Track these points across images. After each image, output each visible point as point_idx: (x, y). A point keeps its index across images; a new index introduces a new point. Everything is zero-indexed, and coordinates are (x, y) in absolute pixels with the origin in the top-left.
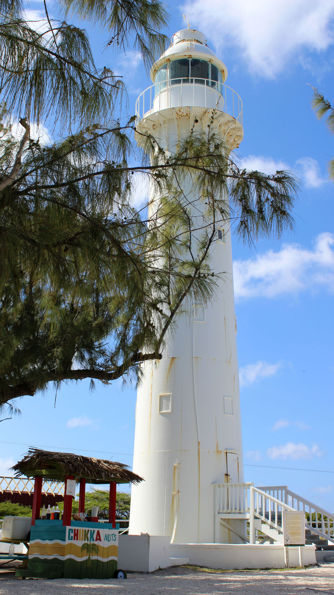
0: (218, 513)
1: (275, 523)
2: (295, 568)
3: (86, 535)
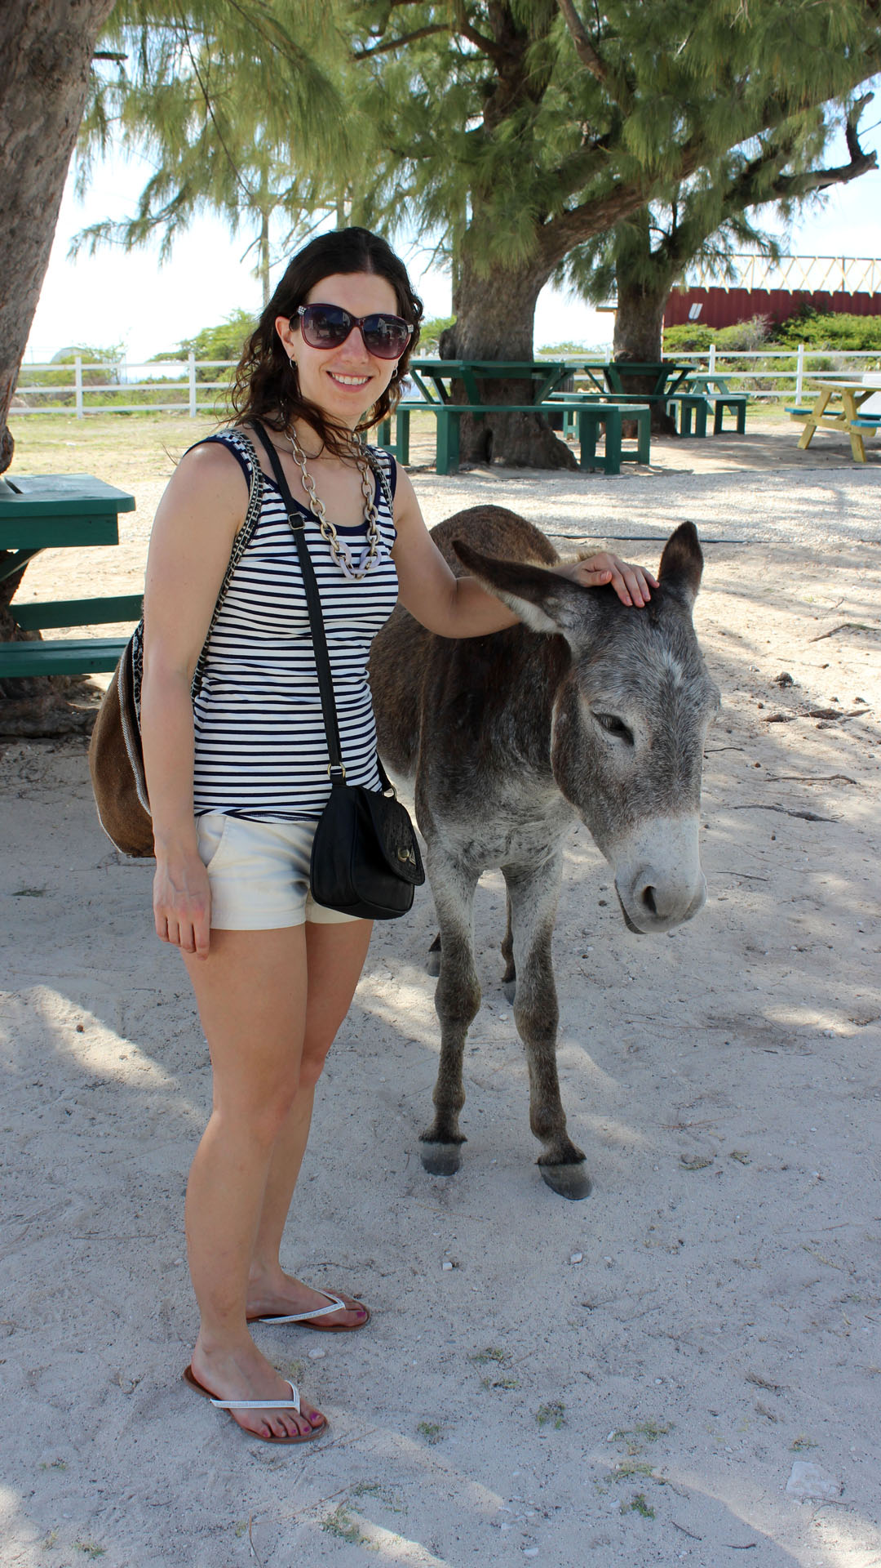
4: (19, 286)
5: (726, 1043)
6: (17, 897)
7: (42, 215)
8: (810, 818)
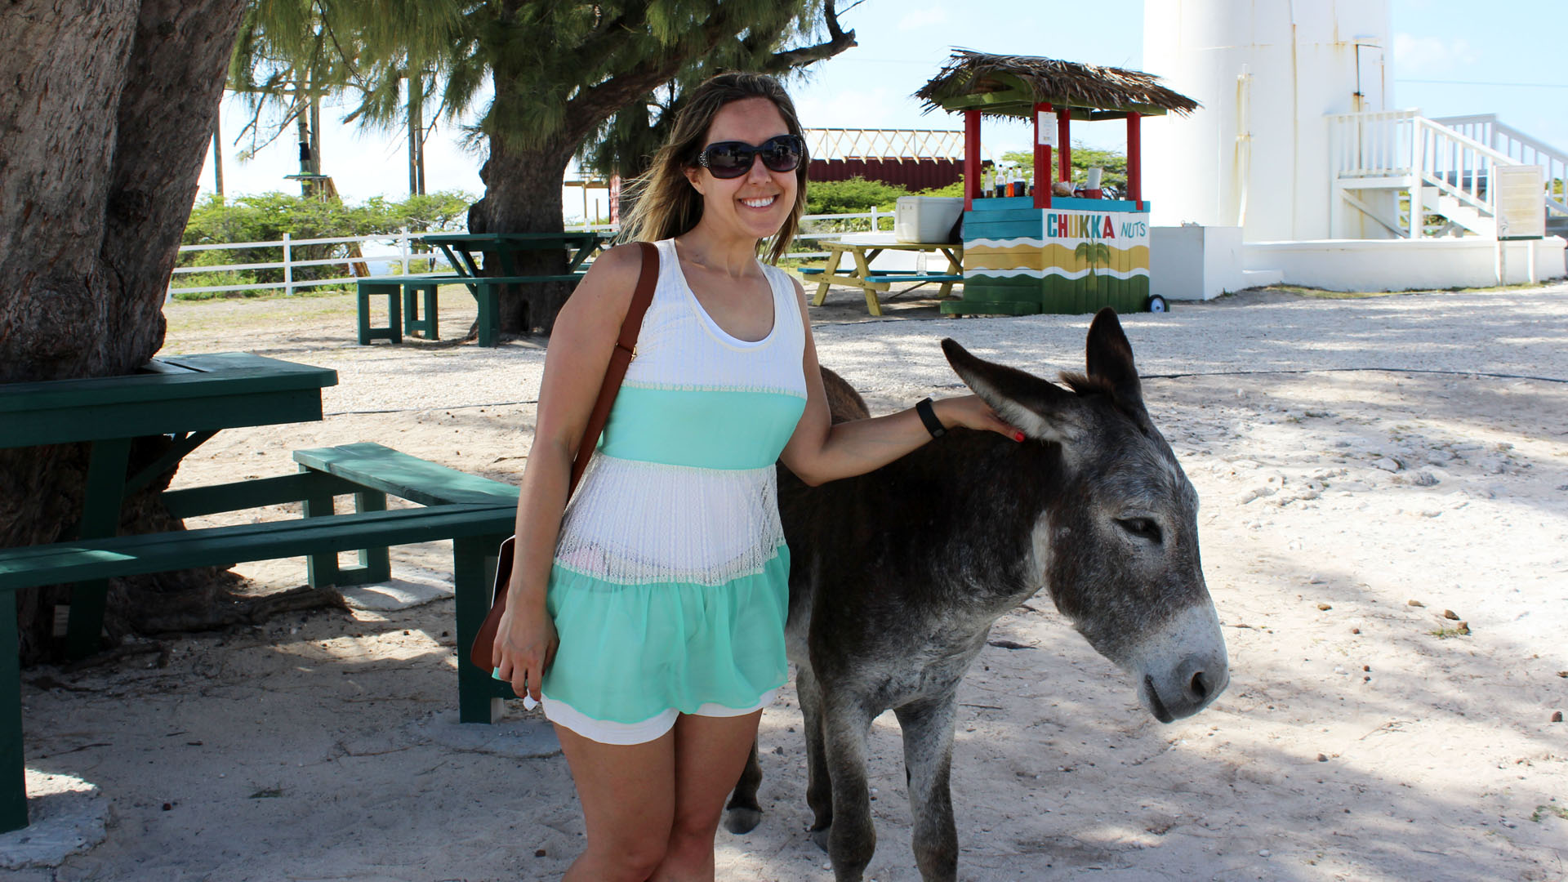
0: (1339, 178)
1: (1470, 193)
2: (1519, 285)
3: (1083, 226)
4: (186, 161)
5: (1049, 866)
6: (256, 799)
7: (210, 90)
8: (1011, 646)
